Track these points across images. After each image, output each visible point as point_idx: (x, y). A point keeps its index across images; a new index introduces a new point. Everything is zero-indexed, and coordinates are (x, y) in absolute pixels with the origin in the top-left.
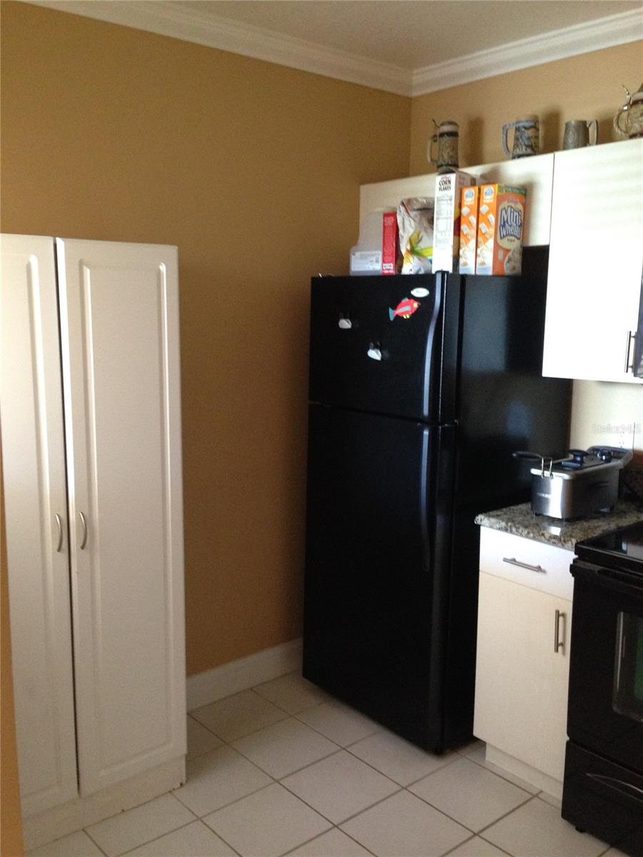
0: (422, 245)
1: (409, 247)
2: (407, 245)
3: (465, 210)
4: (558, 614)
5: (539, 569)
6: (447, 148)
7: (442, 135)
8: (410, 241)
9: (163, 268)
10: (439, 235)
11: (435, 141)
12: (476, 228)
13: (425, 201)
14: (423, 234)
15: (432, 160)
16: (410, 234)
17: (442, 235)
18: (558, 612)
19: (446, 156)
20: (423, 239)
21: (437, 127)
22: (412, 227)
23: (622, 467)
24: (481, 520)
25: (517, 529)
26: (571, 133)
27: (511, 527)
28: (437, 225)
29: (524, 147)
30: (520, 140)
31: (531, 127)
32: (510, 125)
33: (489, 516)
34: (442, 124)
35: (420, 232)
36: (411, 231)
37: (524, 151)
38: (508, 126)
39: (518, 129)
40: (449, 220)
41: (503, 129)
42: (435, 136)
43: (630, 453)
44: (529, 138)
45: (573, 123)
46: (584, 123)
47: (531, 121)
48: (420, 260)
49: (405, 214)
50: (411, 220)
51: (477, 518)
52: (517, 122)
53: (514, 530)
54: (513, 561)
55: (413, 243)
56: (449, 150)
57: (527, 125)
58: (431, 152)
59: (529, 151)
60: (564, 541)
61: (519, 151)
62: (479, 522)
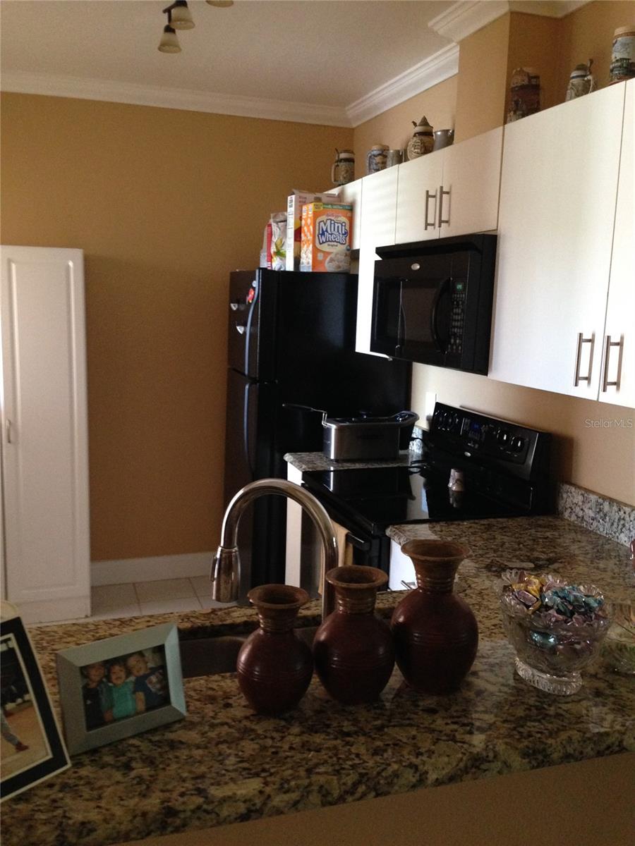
0: (282, 249)
1: (275, 250)
3: (303, 223)
7: (340, 160)
8: (276, 245)
9: (71, 264)
10: (288, 241)
11: (337, 165)
12: (307, 236)
14: (284, 240)
16: (275, 241)
20: (285, 244)
22: (278, 234)
24: (288, 457)
28: (288, 233)
30: (371, 165)
31: (379, 155)
33: (294, 455)
34: (341, 152)
35: (281, 237)
36: (277, 238)
39: (371, 157)
44: (376, 164)
46: (399, 152)
48: (281, 259)
50: (278, 229)
51: (286, 455)
52: (372, 151)
55: (279, 247)
57: (376, 153)
62: (286, 459)
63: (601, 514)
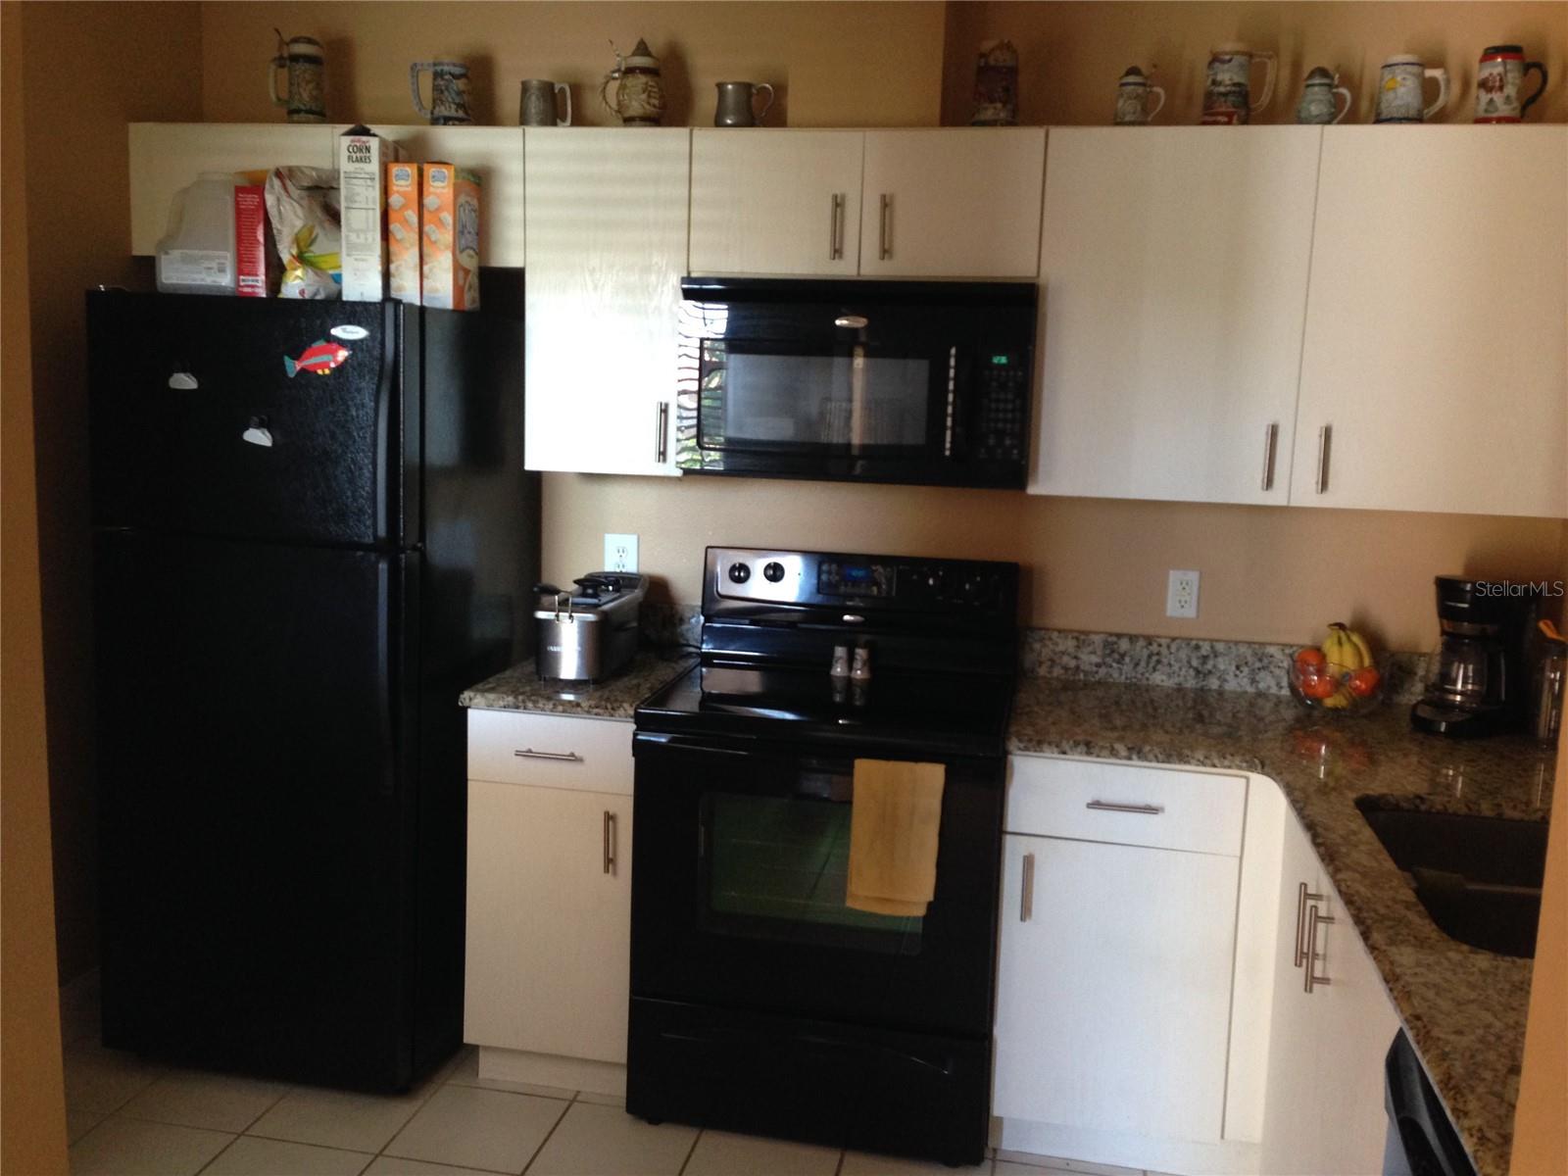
0: (316, 250)
1: (295, 251)
2: (291, 247)
3: (395, 200)
4: (609, 818)
5: (573, 758)
6: (308, 82)
7: (295, 58)
8: (297, 241)
10: (353, 237)
11: (282, 66)
12: (417, 230)
13: (314, 174)
14: (317, 230)
15: (279, 99)
16: (296, 230)
17: (358, 237)
18: (608, 813)
19: (305, 96)
20: (319, 240)
21: (282, 43)
22: (298, 216)
23: (641, 600)
24: (471, 699)
25: (535, 702)
26: (533, 98)
27: (524, 701)
28: (347, 219)
29: (453, 107)
30: (446, 93)
31: (462, 76)
32: (422, 65)
33: (484, 691)
34: (296, 40)
35: (313, 227)
36: (299, 224)
37: (452, 112)
38: (419, 67)
39: (437, 75)
40: (371, 212)
41: (412, 69)
42: (281, 58)
43: (645, 580)
44: (459, 93)
45: (535, 82)
46: (551, 86)
47: (462, 66)
48: (316, 274)
49: (282, 192)
50: (295, 204)
51: (462, 696)
52: (435, 65)
53: (530, 705)
54: (528, 754)
55: (302, 244)
56: (311, 86)
57: (457, 71)
58: (276, 82)
59: (461, 114)
60: (613, 709)
61: (443, 111)
62: (466, 703)
63: (1116, 656)
